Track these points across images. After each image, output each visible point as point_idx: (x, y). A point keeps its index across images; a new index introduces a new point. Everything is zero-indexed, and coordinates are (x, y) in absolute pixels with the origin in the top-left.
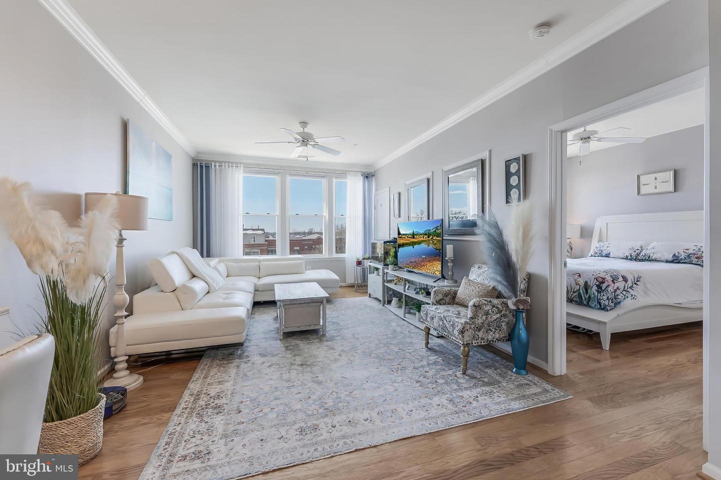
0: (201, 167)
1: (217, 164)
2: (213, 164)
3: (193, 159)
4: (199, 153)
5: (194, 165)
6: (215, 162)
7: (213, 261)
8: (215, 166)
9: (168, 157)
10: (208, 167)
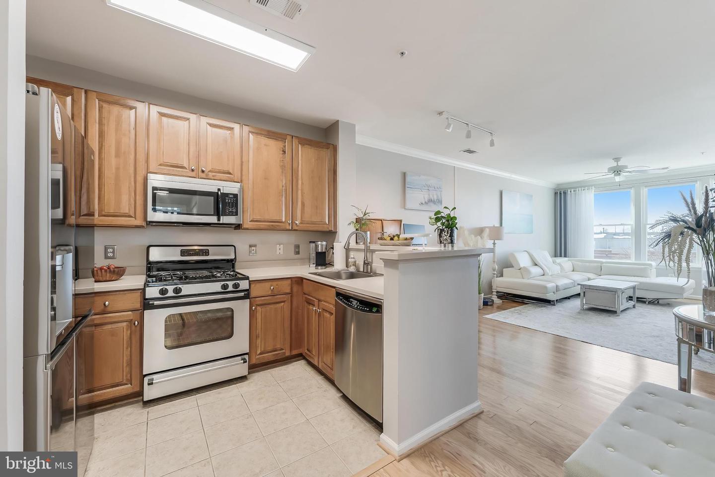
0: (560, 193)
1: (572, 190)
2: (569, 190)
3: (554, 189)
4: (558, 185)
5: (556, 193)
6: (570, 188)
7: (559, 260)
8: (571, 192)
9: (530, 197)
10: (565, 193)
